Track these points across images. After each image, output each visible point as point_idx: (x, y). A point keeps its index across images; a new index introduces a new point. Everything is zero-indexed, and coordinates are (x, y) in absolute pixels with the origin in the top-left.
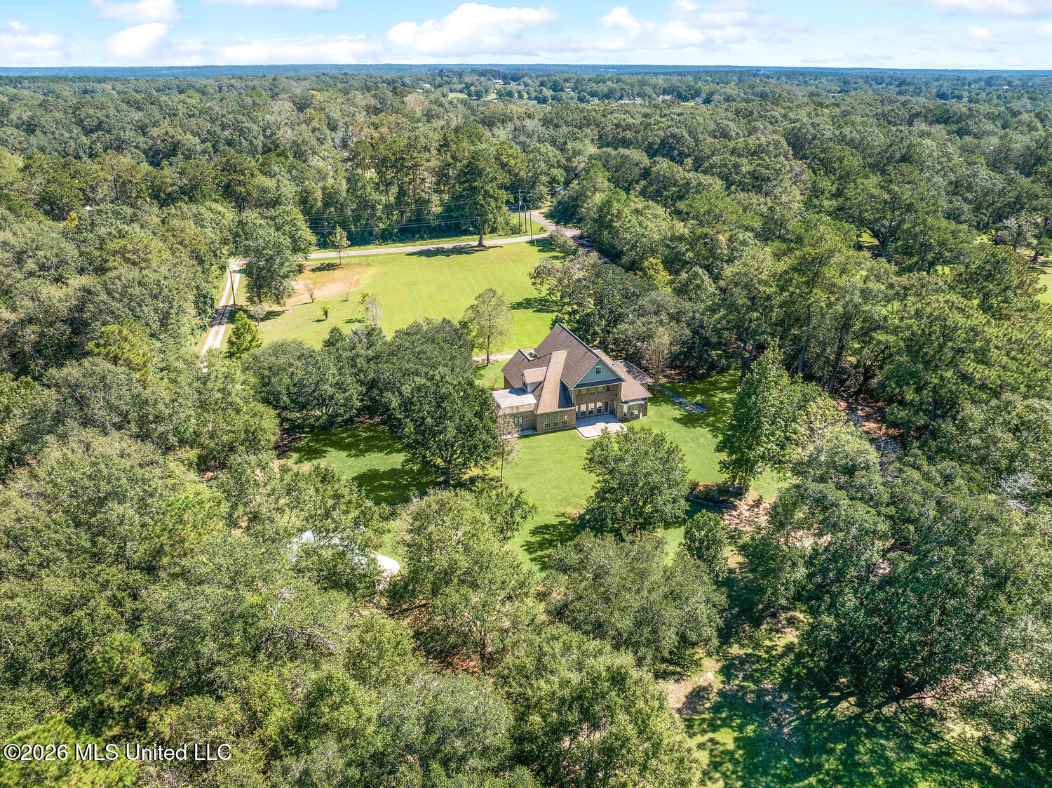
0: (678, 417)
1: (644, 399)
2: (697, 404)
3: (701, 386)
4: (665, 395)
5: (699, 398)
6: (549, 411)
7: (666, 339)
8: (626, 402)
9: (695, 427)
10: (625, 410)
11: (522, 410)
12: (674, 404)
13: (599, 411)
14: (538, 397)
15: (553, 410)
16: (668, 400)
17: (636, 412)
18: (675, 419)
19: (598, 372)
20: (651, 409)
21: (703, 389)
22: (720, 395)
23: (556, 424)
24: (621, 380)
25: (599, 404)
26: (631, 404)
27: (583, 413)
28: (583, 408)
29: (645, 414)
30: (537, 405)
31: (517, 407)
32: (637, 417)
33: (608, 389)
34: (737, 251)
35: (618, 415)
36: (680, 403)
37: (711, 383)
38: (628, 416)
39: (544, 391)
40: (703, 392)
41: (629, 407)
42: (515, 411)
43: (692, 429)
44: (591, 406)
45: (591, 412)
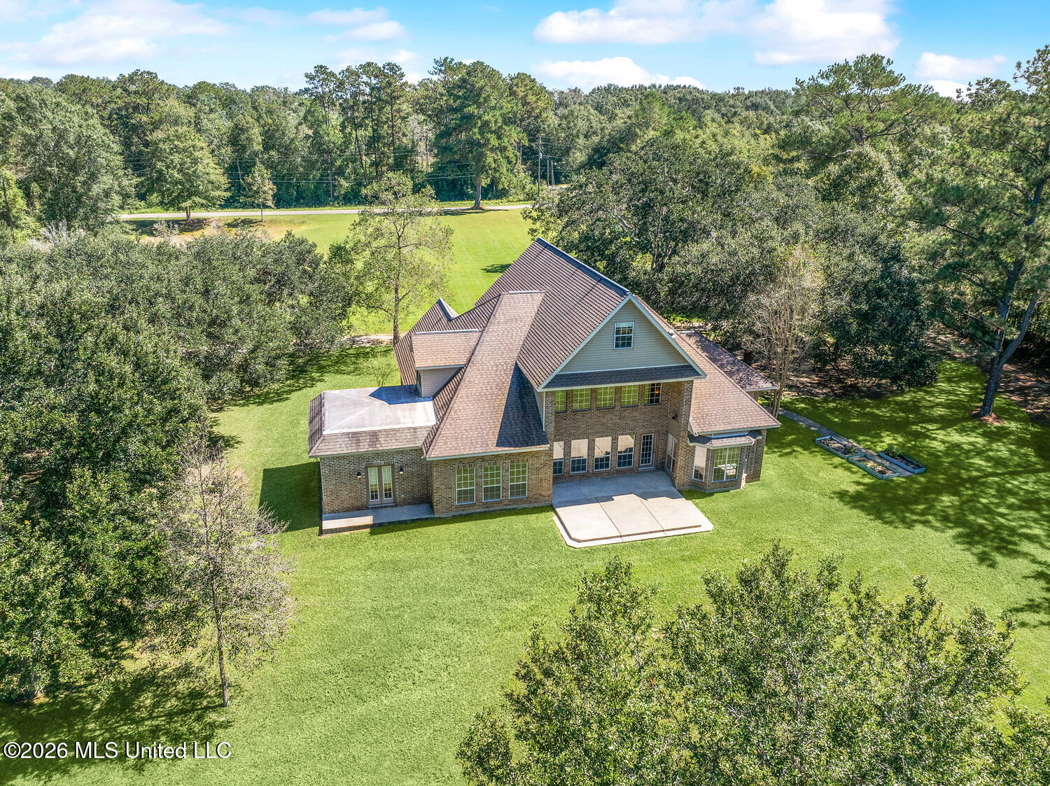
0: (852, 489)
1: (754, 433)
2: (889, 453)
3: (884, 412)
4: (798, 430)
5: (888, 440)
6: (467, 451)
7: (812, 280)
8: (704, 439)
9: (910, 525)
10: (700, 460)
11: (386, 445)
12: (831, 452)
13: (625, 459)
14: (443, 412)
15: (479, 450)
16: (810, 442)
17: (729, 469)
18: (842, 495)
19: (624, 341)
20: (772, 463)
21: (892, 419)
22: (941, 435)
23: (492, 492)
24: (689, 370)
25: (626, 442)
26: (716, 444)
27: (579, 464)
28: (580, 448)
29: (754, 476)
30: (434, 432)
31: (374, 435)
32: (734, 482)
33: (654, 397)
34: (920, 154)
35: (681, 476)
36: (847, 451)
37: (903, 407)
38: (709, 479)
39: (462, 392)
40: (896, 426)
41: (712, 455)
42: (365, 447)
43: (902, 531)
44: (603, 445)
45: (602, 463)
